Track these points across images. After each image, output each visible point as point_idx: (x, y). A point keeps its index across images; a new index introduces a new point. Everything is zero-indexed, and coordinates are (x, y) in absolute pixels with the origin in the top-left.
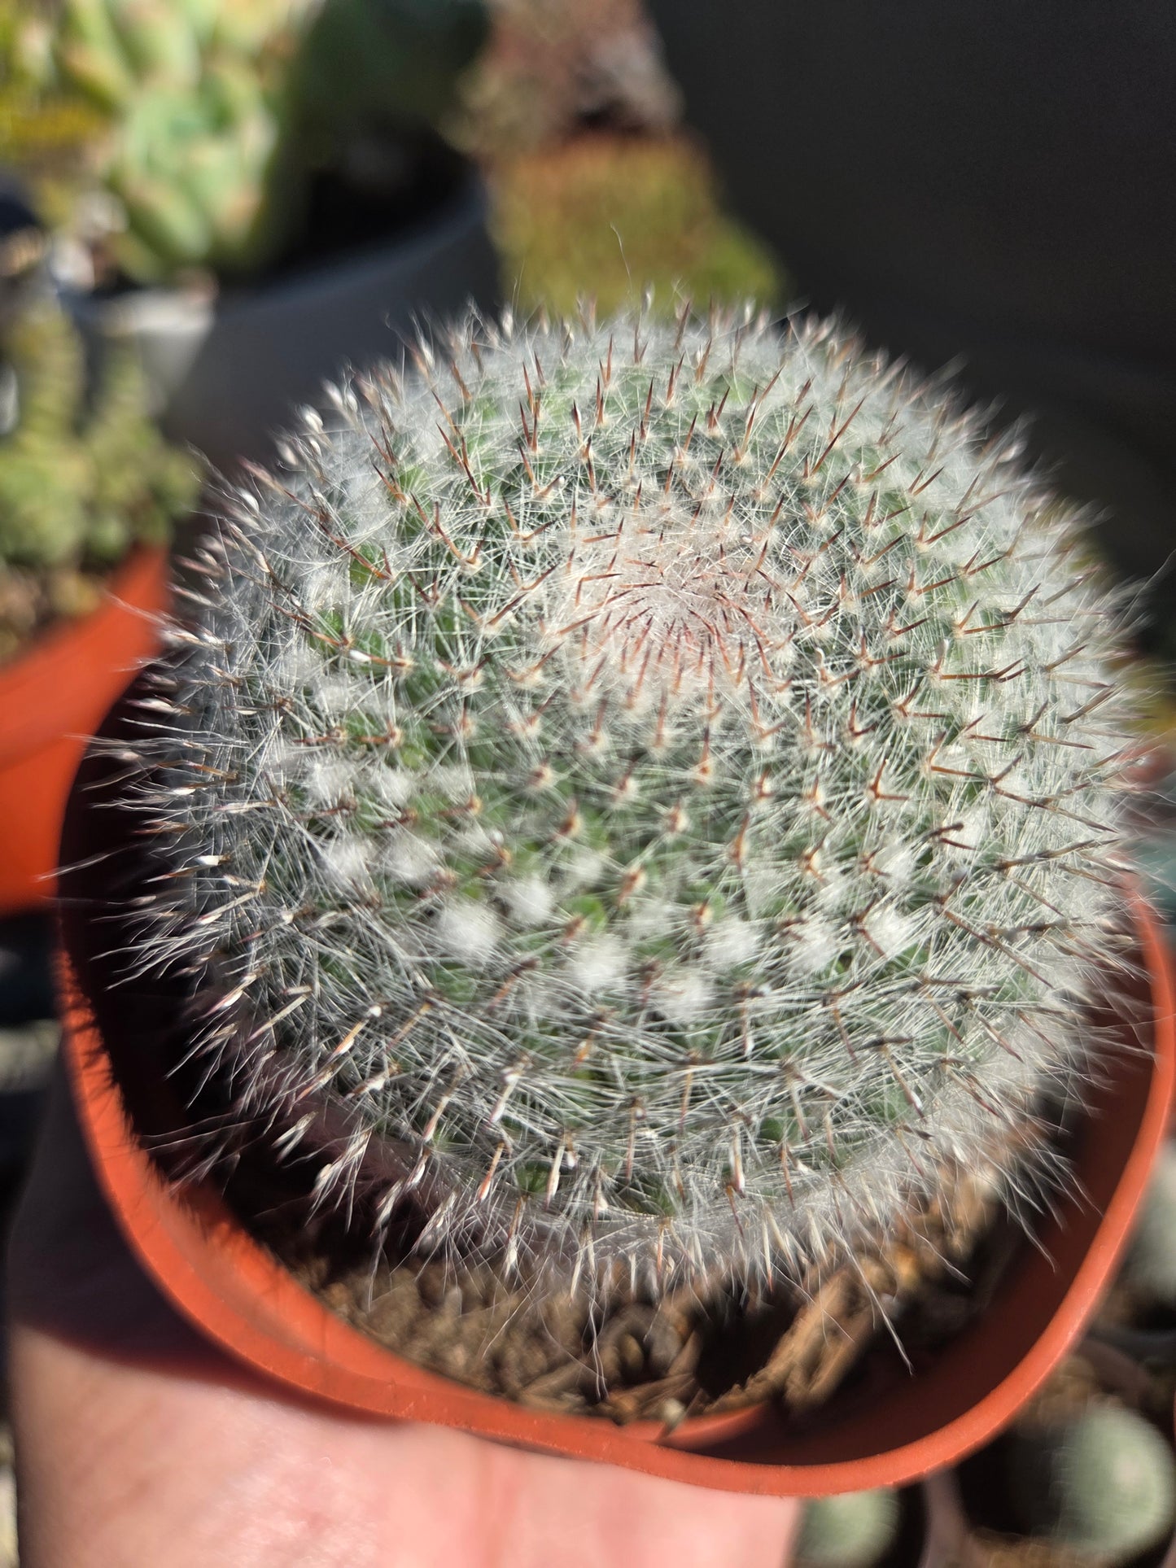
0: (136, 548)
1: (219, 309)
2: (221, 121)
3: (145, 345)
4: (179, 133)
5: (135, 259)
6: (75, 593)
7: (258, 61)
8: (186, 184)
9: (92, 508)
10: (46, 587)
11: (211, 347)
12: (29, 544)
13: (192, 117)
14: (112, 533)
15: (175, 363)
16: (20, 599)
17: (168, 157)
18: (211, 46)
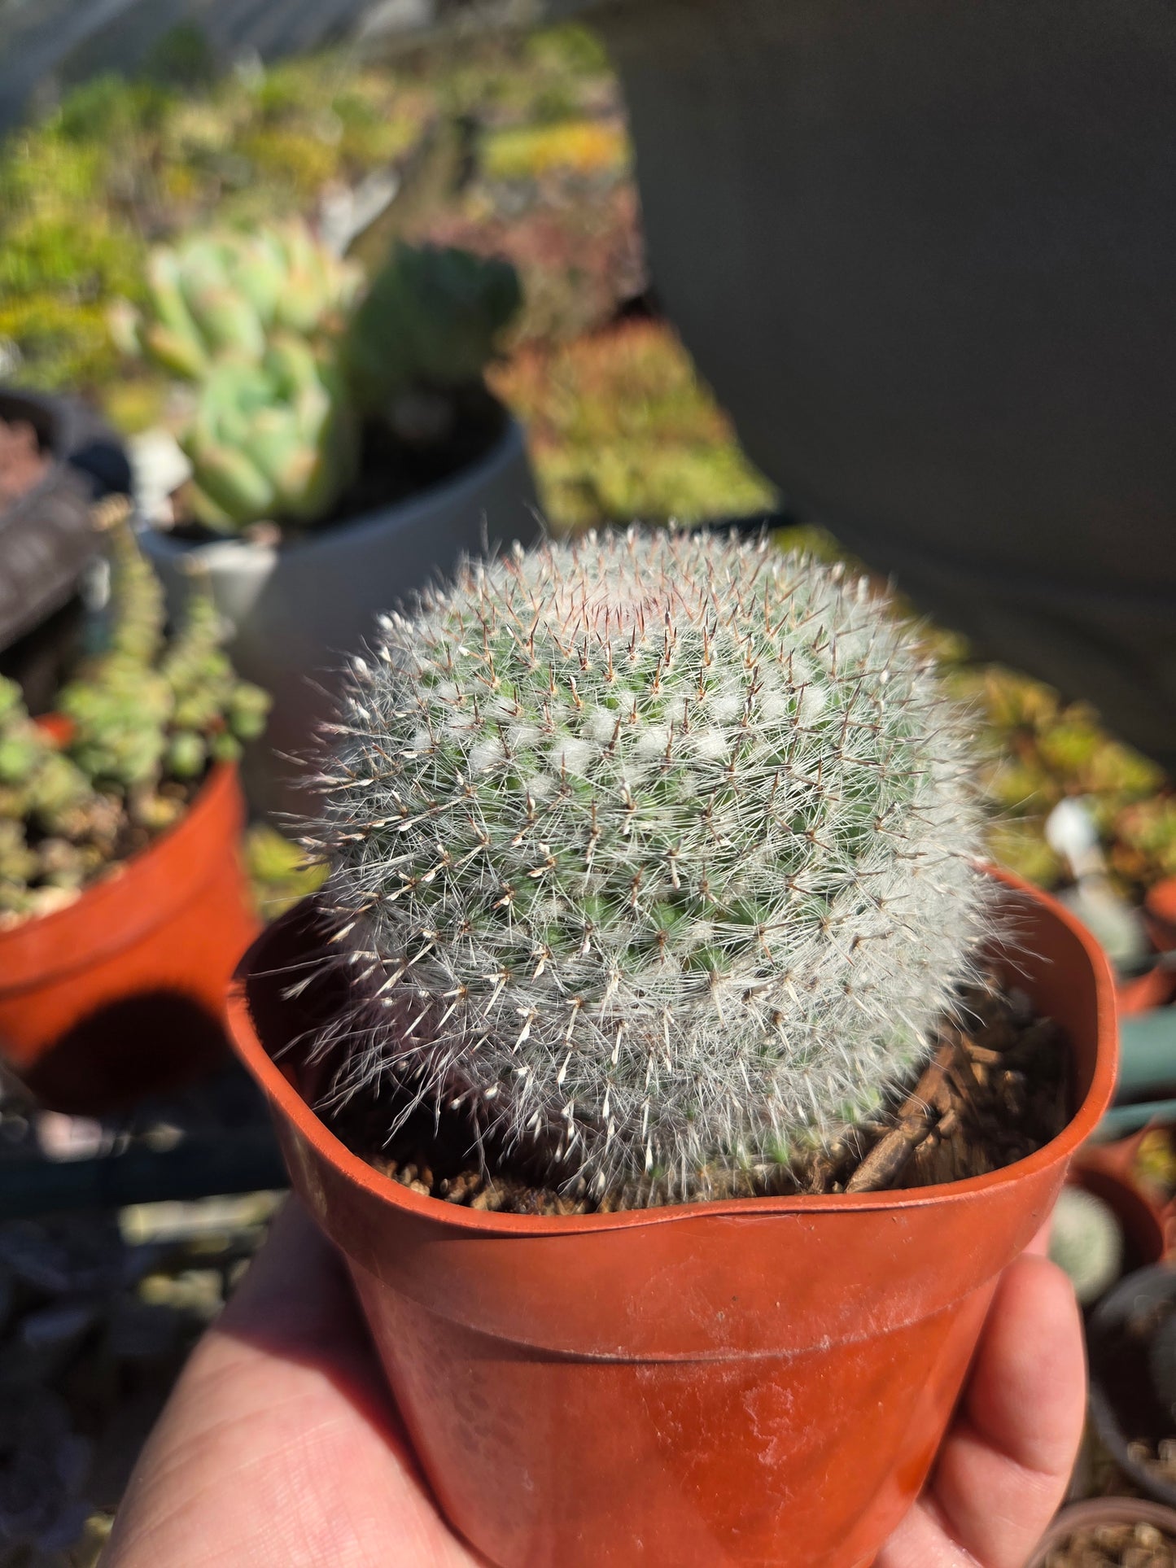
0: (209, 765)
1: (281, 549)
2: (284, 395)
3: (218, 583)
4: (246, 404)
5: (210, 513)
6: (156, 810)
7: (314, 336)
8: (250, 450)
9: (171, 729)
10: (127, 804)
11: (276, 581)
13: (260, 387)
14: (189, 753)
15: (243, 596)
16: (105, 817)
17: (237, 426)
18: (274, 325)
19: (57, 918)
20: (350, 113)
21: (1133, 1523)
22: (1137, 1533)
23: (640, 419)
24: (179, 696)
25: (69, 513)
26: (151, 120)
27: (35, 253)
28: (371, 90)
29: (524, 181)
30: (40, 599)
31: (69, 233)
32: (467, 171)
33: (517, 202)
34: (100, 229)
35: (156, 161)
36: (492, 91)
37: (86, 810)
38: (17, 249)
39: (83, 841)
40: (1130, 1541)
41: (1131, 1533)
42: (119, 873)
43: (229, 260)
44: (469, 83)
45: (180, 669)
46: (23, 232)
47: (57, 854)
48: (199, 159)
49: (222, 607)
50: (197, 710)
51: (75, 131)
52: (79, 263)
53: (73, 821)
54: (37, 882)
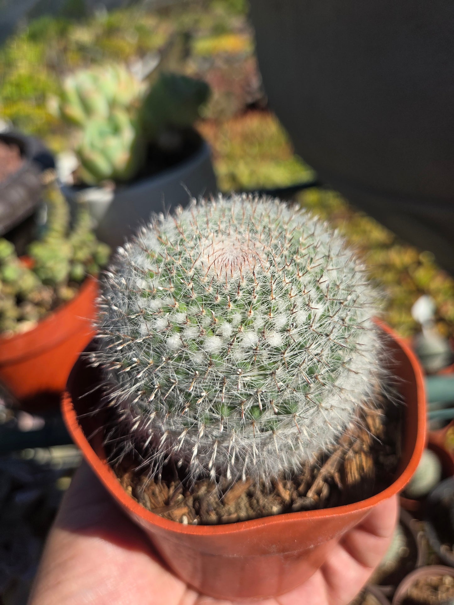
1: (116, 192)
2: (116, 130)
3: (90, 206)
4: (102, 134)
5: (88, 177)
6: (66, 293)
7: (128, 109)
8: (104, 153)
9: (72, 262)
10: (56, 290)
11: (113, 205)
12: (50, 275)
13: (107, 128)
14: (79, 271)
15: (100, 211)
16: (46, 295)
17: (98, 143)
18: (112, 104)
19: (28, 334)
20: (141, 31)
21: (443, 575)
22: (443, 579)
23: (255, 150)
24: (75, 249)
25: (32, 179)
26: (63, 33)
27: (18, 86)
28: (149, 22)
29: (208, 58)
30: (21, 212)
31: (31, 78)
32: (186, 53)
33: (206, 66)
34: (43, 76)
35: (65, 50)
36: (197, 22)
37: (40, 292)
38: (11, 84)
39: (38, 304)
40: (441, 582)
41: (441, 580)
42: (53, 317)
43: (96, 80)
44: (187, 19)
45: (76, 238)
46: (14, 77)
47: (29, 309)
48: (82, 48)
49: (92, 214)
50: (82, 255)
51: (34, 37)
52: (35, 89)
53: (35, 296)
54: (20, 319)
